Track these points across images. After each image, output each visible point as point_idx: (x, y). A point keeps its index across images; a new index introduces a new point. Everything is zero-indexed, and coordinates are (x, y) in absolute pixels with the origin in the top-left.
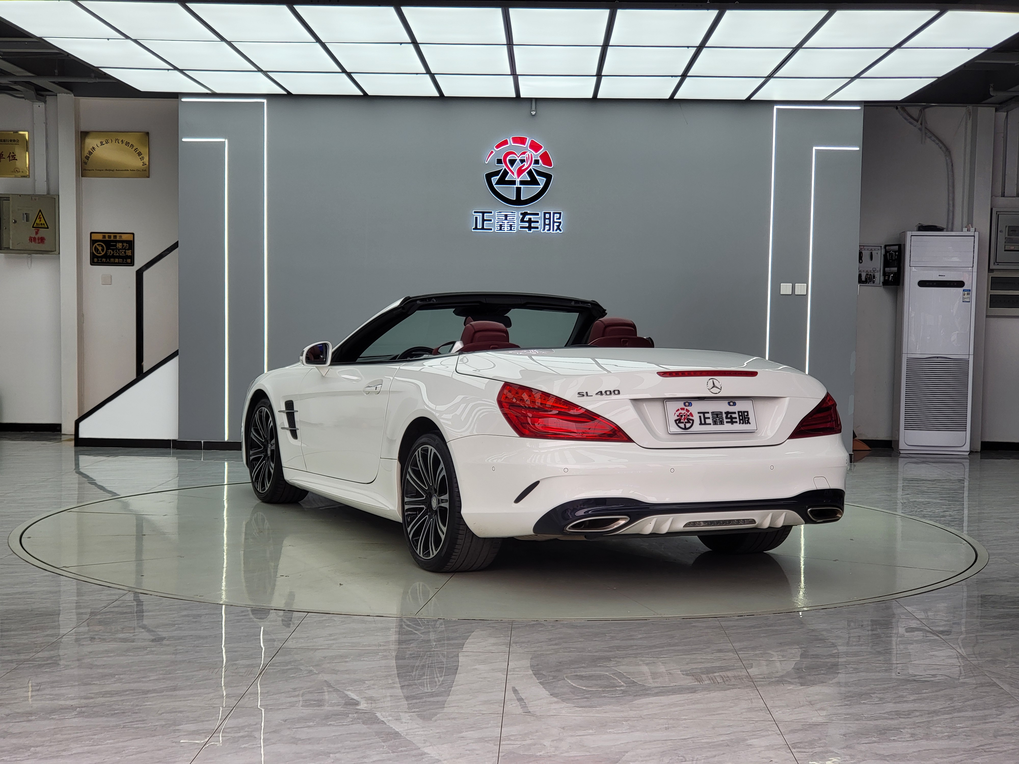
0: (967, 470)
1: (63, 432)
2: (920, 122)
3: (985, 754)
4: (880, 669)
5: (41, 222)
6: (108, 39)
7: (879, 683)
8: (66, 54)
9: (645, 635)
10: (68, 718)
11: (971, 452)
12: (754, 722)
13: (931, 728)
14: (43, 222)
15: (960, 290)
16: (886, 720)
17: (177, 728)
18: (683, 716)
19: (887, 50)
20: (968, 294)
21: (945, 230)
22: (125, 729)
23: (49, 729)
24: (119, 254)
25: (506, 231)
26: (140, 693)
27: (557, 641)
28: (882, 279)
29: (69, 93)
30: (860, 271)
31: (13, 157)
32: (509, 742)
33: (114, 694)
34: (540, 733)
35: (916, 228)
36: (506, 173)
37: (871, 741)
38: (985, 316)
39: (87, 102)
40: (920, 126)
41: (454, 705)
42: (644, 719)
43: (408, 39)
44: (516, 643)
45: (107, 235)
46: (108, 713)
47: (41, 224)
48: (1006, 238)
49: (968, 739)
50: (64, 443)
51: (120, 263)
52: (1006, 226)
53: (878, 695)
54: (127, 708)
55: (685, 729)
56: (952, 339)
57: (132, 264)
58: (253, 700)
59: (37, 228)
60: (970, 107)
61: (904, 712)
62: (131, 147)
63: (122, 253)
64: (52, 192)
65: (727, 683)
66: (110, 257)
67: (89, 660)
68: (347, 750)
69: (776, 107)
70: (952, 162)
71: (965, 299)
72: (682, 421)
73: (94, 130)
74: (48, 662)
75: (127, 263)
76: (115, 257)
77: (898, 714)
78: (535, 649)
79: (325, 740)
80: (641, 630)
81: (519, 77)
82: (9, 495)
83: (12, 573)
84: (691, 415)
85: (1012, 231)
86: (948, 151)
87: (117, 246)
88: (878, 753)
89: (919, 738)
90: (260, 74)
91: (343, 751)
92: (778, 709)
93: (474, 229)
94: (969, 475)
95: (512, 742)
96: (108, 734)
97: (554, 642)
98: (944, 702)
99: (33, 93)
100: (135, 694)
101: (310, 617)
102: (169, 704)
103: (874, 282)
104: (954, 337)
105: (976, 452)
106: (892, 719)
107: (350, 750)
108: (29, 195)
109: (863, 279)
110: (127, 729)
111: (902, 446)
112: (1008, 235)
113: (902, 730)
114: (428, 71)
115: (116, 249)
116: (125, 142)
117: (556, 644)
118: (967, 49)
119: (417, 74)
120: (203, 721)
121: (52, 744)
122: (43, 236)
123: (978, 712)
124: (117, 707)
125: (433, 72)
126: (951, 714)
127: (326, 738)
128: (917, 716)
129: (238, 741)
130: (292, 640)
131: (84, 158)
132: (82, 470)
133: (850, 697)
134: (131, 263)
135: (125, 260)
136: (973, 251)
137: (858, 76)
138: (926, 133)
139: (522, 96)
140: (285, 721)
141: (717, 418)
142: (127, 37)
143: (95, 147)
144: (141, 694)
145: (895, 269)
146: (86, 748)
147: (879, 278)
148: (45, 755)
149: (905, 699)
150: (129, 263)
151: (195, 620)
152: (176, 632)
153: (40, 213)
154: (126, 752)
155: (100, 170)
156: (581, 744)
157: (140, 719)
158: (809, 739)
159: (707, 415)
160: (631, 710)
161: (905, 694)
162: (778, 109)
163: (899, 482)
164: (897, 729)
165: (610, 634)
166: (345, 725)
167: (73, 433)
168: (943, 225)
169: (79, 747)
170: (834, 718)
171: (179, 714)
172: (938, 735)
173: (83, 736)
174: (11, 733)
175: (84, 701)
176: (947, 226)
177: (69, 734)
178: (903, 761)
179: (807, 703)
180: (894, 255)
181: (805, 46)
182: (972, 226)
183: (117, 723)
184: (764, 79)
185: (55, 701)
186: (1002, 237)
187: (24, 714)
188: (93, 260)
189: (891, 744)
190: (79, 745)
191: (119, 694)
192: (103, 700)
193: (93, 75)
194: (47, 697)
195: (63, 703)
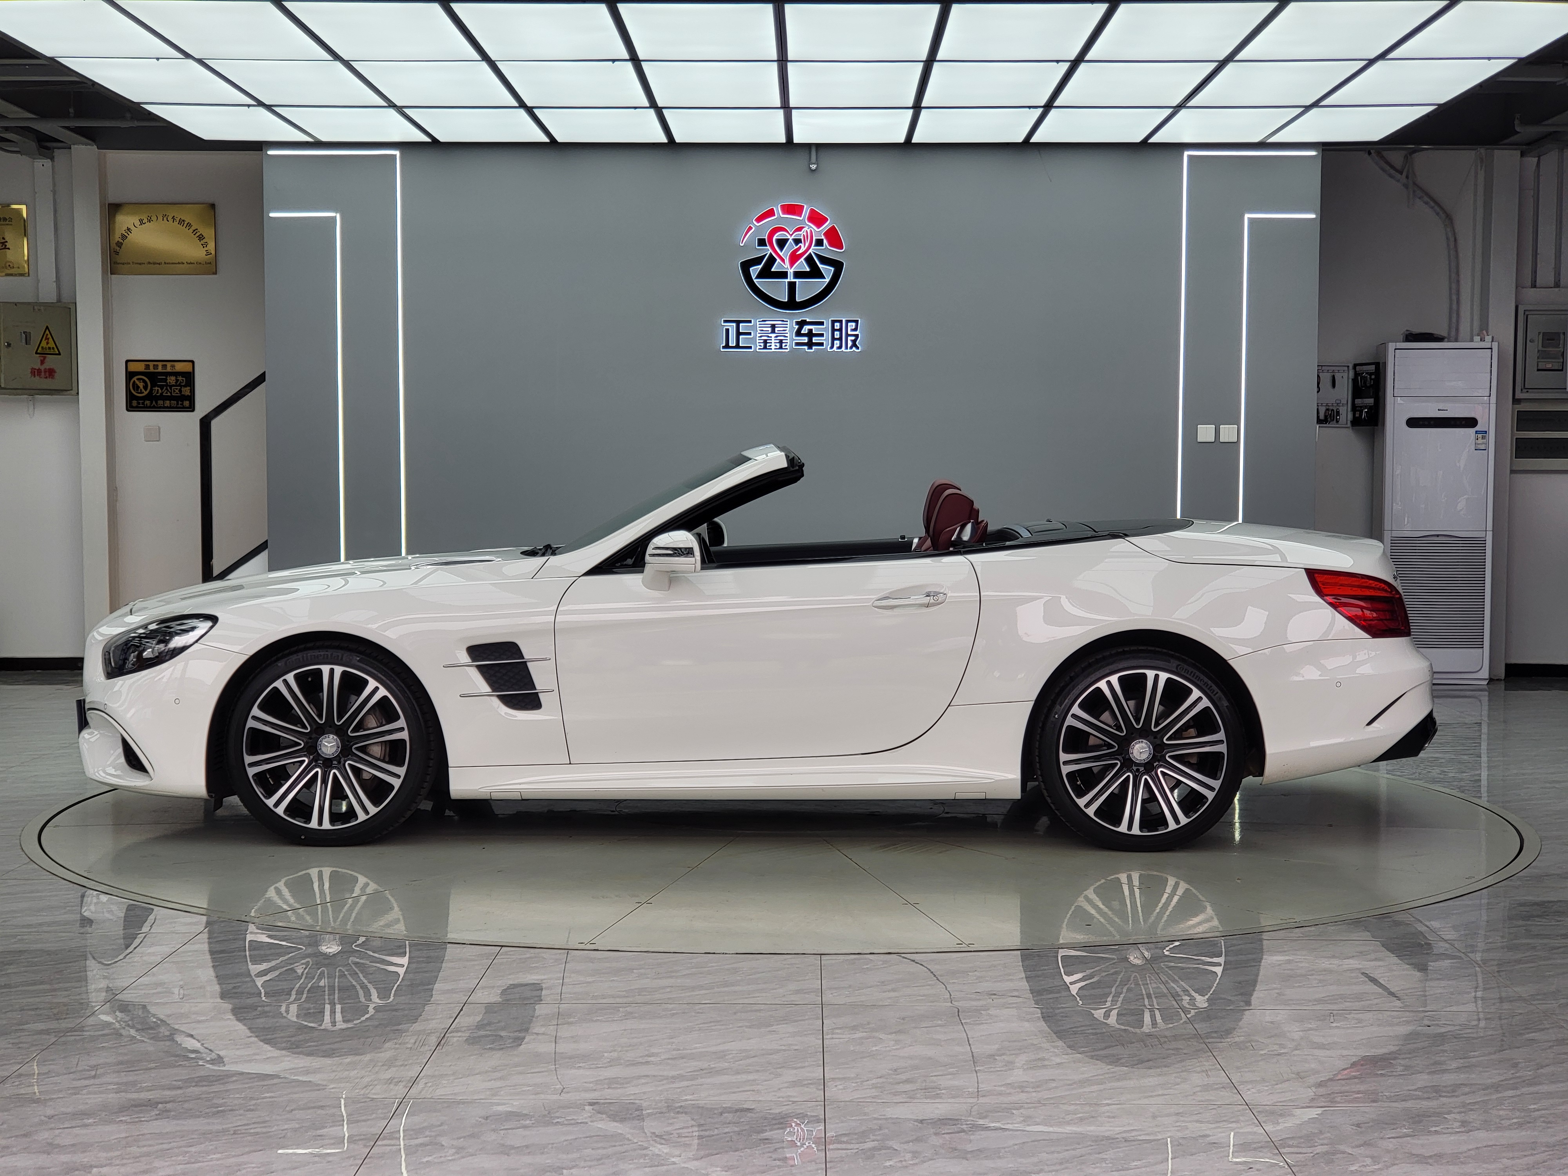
0: (1486, 708)
2: (1405, 174)
4: (1398, 1020)
5: (49, 345)
6: (158, 59)
8: (91, 83)
9: (1030, 973)
10: (146, 1121)
11: (1491, 680)
12: (1215, 1107)
13: (1491, 1111)
14: (52, 344)
15: (1472, 431)
16: (1420, 1101)
17: (319, 1132)
18: (1105, 1099)
19: (1364, 63)
20: (1483, 438)
21: (1446, 340)
22: (236, 1136)
23: (117, 1139)
24: (171, 393)
25: (773, 350)
26: (254, 1078)
27: (894, 985)
28: (1350, 416)
29: (90, 145)
30: (1318, 405)
31: (4, 245)
32: (839, 1146)
33: (213, 1081)
34: (886, 1131)
35: (1402, 338)
36: (772, 260)
37: (1401, 1134)
38: (1509, 472)
39: (117, 158)
40: (1405, 181)
41: (748, 1088)
42: (1044, 1105)
43: (625, 54)
44: (830, 989)
45: (151, 364)
46: (207, 1110)
47: (49, 348)
48: (1538, 351)
49: (1549, 1128)
51: (173, 407)
52: (1539, 333)
53: (1402, 1062)
54: (236, 1102)
55: (1110, 1120)
56: (1459, 508)
57: (191, 408)
59: (43, 354)
60: (1482, 150)
61: (1444, 1087)
62: (188, 228)
63: (176, 392)
64: (65, 299)
65: (1165, 1046)
66: (157, 398)
68: (590, 1163)
69: (1186, 153)
70: (1454, 234)
71: (1480, 446)
73: (128, 201)
74: (105, 1032)
75: (184, 407)
76: (165, 398)
77: (1437, 1091)
78: (861, 998)
79: (552, 1148)
80: (1022, 966)
81: (794, 111)
82: (13, 769)
83: (32, 892)
85: (1548, 340)
86: (1448, 219)
87: (168, 381)
88: (1414, 1152)
89: (1474, 1128)
90: (392, 111)
91: (582, 1164)
92: (1250, 1086)
93: (724, 347)
94: (1489, 716)
95: (844, 1146)
96: (212, 1145)
97: (889, 987)
98: (1506, 1071)
99: (33, 145)
100: (246, 1081)
101: (506, 953)
102: (301, 1095)
103: (1337, 422)
104: (1461, 505)
105: (1498, 680)
106: (1429, 1098)
107: (592, 1163)
108: (29, 303)
109: (1322, 417)
110: (242, 1135)
112: (1542, 347)
113: (1446, 1116)
114: (653, 104)
115: (167, 385)
116: (178, 220)
117: (893, 990)
118: (1487, 61)
119: (635, 108)
120: (358, 1121)
121: (125, 1161)
122: (53, 367)
123: (1558, 1085)
124: (221, 1101)
125: (660, 105)
126: (1517, 1089)
127: (553, 1144)
128: (1466, 1094)
129: (415, 1153)
130: (482, 991)
131: (114, 245)
135: (180, 403)
136: (1489, 371)
137: (1316, 104)
138: (1414, 192)
139: (796, 141)
140: (487, 1118)
142: (187, 55)
143: (132, 228)
145: (1370, 401)
147: (1346, 415)
149: (1444, 1067)
150: (187, 408)
153: (47, 332)
155: (140, 264)
157: (258, 1120)
158: (1306, 1132)
160: (1022, 1092)
161: (1443, 1058)
162: (1190, 157)
164: (1439, 1114)
165: (976, 973)
166: (581, 1123)
168: (1442, 332)
169: (168, 1166)
170: (1338, 1099)
171: (320, 1111)
172: (1503, 1122)
173: (173, 1148)
174: (58, 1146)
175: (168, 1093)
176: (1449, 334)
177: (150, 1146)
178: (1455, 1164)
179: (1294, 1075)
180: (1368, 379)
181: (1238, 58)
182: (1487, 333)
183: (224, 1127)
184: (1172, 110)
185: (123, 1094)
186: (1533, 349)
187: (75, 1115)
188: (131, 403)
189: (1433, 1138)
190: (167, 1164)
191: (222, 1082)
192: (197, 1090)
193: (128, 115)
194: (109, 1087)
195: (135, 1096)
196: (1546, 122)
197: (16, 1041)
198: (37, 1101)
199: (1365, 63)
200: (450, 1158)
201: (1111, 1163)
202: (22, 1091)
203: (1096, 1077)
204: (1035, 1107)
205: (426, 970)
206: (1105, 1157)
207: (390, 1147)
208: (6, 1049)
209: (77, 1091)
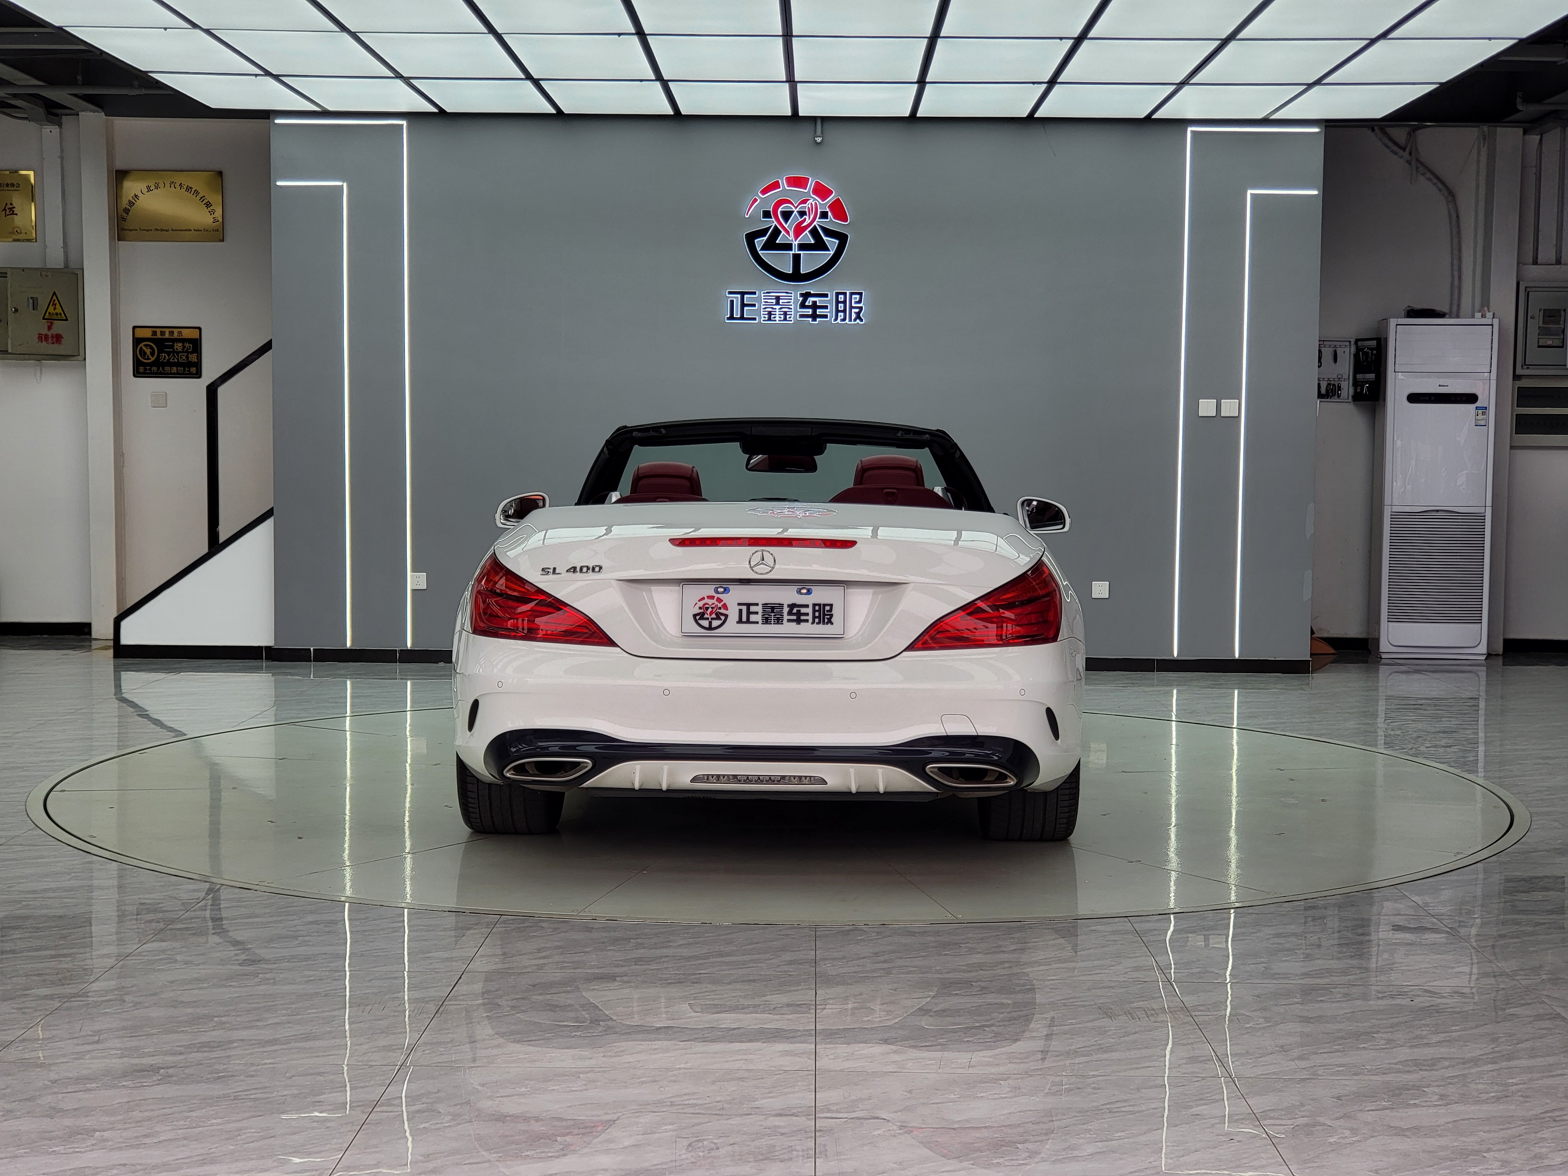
0: (1483, 683)
1: (94, 635)
2: (1408, 150)
3: (1554, 1124)
4: (1384, 994)
5: (56, 311)
6: (165, 29)
7: (1384, 1017)
8: (99, 52)
9: (1020, 945)
10: (149, 1086)
11: (1489, 655)
12: (1200, 1079)
13: (1469, 1085)
14: (59, 310)
15: (1471, 407)
16: (1400, 1074)
17: (318, 1098)
18: (1092, 1071)
20: (1483, 414)
21: (1447, 316)
22: (237, 1101)
23: (119, 1103)
24: (178, 359)
25: (777, 322)
26: (255, 1044)
27: (886, 957)
28: (1352, 391)
29: (97, 112)
30: (1319, 380)
31: (10, 211)
32: (829, 1115)
33: (214, 1047)
35: (1403, 313)
36: (777, 232)
37: (1380, 1107)
38: (1508, 447)
39: (125, 125)
40: (1408, 157)
42: (1031, 1076)
43: (630, 28)
44: (825, 960)
45: (158, 330)
46: (209, 1076)
47: (57, 314)
48: (1539, 327)
49: (1526, 1102)
50: (95, 653)
51: (180, 374)
52: (1540, 310)
53: (1384, 1035)
54: (237, 1068)
55: (1095, 1091)
56: (1459, 483)
57: (198, 375)
58: (428, 1054)
59: (50, 320)
60: (1485, 128)
61: (1425, 1060)
62: (195, 195)
63: (183, 358)
64: (72, 265)
65: (1152, 1019)
66: (164, 365)
67: (171, 994)
68: (584, 1131)
69: (1190, 129)
70: (1457, 210)
71: (1479, 422)
72: (706, 616)
73: (135, 168)
74: (108, 998)
75: (191, 374)
76: (171, 365)
77: (1418, 1064)
78: (856, 969)
79: (547, 1115)
80: (1013, 938)
81: (798, 85)
82: (19, 735)
83: (37, 858)
84: (725, 607)
85: (1549, 317)
86: (1451, 195)
87: (175, 348)
88: (1392, 1124)
89: (1453, 1102)
90: (399, 82)
91: (576, 1131)
93: (728, 319)
94: (1487, 691)
95: (833, 1115)
96: (212, 1110)
97: (881, 958)
98: (1486, 1046)
99: (41, 111)
100: (247, 1047)
101: (505, 922)
102: (301, 1062)
103: (1339, 396)
104: (1461, 479)
105: (1496, 655)
106: (1409, 1071)
108: (37, 269)
109: (1323, 391)
110: (242, 1101)
111: (1384, 646)
112: (1543, 324)
113: (1425, 1089)
114: (659, 77)
115: (174, 352)
116: (185, 187)
117: (885, 961)
118: (1488, 41)
119: (641, 81)
120: (360, 1087)
121: (127, 1125)
122: (60, 332)
123: (1539, 1060)
124: (222, 1067)
125: (665, 78)
126: (1495, 1063)
128: (1446, 1068)
129: (417, 1119)
130: (480, 959)
131: (121, 211)
132: (124, 695)
133: (1342, 1038)
134: (197, 373)
135: (187, 369)
136: (1490, 347)
137: (1318, 82)
138: (1417, 168)
139: (800, 114)
140: (483, 1085)
141: (772, 613)
142: (195, 26)
143: (139, 194)
144: (256, 1046)
145: (1371, 376)
146: (180, 1132)
147: (1347, 389)
148: (119, 1142)
149: (1425, 1041)
150: (194, 374)
151: (328, 929)
152: (300, 949)
153: (54, 298)
154: (243, 1137)
155: (147, 230)
156: (939, 1116)
157: (259, 1086)
158: (1286, 1104)
159: (753, 609)
160: (1010, 1063)
161: (1424, 1033)
162: (1193, 132)
163: (1380, 703)
164: (1418, 1088)
165: (968, 945)
166: (575, 1091)
167: (111, 637)
168: (1444, 308)
169: (169, 1131)
170: (1320, 1073)
171: (319, 1078)
172: (1482, 1095)
173: (174, 1113)
174: (62, 1110)
175: (170, 1058)
176: (1451, 312)
177: (152, 1110)
178: (1432, 1137)
179: (1278, 1049)
180: (1370, 354)
181: (1240, 36)
182: (1488, 309)
183: (224, 1092)
184: (1175, 86)
185: (126, 1059)
186: (1534, 326)
187: (79, 1080)
188: (138, 369)
189: (1412, 1111)
190: (169, 1128)
191: (223, 1047)
192: (198, 1056)
193: (136, 83)
194: (112, 1053)
195: (137, 1061)
196: (1548, 101)
197: (20, 1006)
198: (42, 1065)
199: (1366, 42)
200: (446, 1125)
201: (1094, 1134)
202: (27, 1056)
203: (1084, 1049)
204: (1022, 1078)
205: (426, 938)
206: (1090, 1127)
207: (388, 1114)
208: (9, 1013)
209: (80, 1056)
